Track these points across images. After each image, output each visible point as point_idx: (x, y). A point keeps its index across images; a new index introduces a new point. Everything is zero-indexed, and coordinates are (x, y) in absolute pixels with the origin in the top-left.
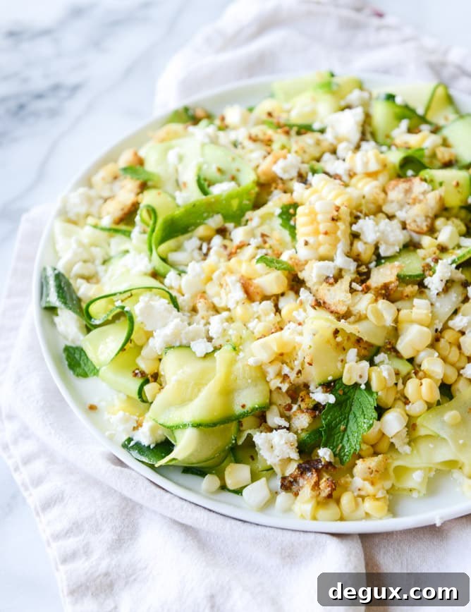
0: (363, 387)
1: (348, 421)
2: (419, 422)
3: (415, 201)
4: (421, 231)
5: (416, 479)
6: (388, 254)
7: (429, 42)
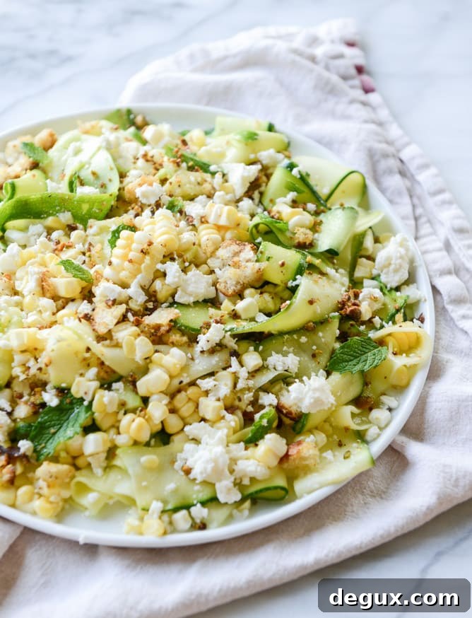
0: (86, 403)
1: (60, 428)
2: (118, 452)
3: (236, 265)
4: (227, 293)
5: (89, 499)
6: (181, 301)
7: (394, 131)
